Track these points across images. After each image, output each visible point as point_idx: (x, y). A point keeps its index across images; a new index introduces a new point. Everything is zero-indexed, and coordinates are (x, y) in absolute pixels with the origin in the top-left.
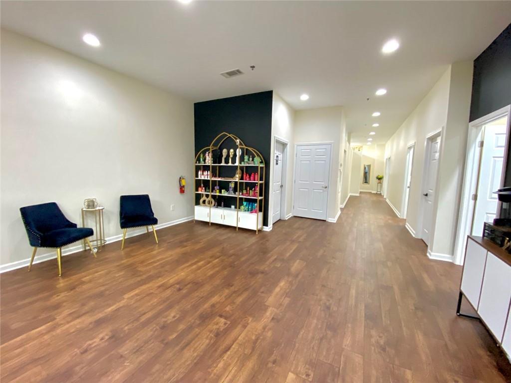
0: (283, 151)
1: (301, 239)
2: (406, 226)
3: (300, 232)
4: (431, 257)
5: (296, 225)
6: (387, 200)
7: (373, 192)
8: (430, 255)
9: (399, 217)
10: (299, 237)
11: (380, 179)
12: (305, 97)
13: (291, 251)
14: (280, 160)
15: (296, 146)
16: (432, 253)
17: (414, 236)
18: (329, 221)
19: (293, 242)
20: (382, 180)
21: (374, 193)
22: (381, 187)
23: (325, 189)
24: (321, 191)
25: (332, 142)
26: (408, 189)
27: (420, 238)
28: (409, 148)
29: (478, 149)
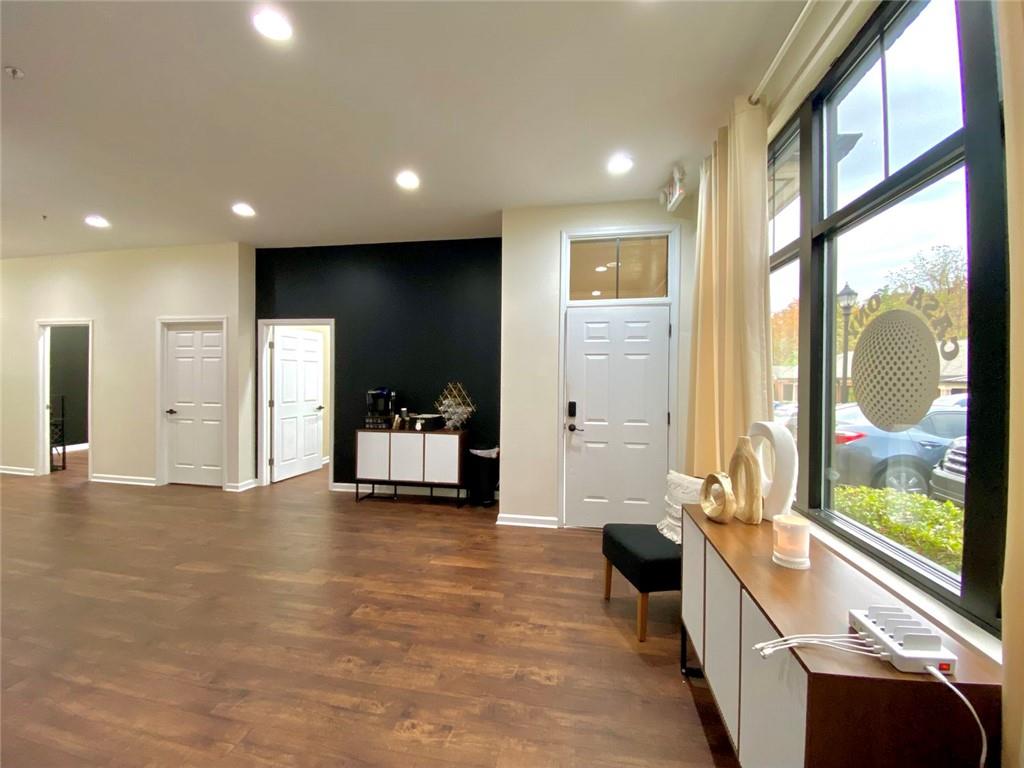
2: (92, 479)
4: (239, 491)
9: (32, 475)
17: (153, 484)
26: (47, 412)
27: (166, 483)
28: (44, 326)
29: (269, 350)
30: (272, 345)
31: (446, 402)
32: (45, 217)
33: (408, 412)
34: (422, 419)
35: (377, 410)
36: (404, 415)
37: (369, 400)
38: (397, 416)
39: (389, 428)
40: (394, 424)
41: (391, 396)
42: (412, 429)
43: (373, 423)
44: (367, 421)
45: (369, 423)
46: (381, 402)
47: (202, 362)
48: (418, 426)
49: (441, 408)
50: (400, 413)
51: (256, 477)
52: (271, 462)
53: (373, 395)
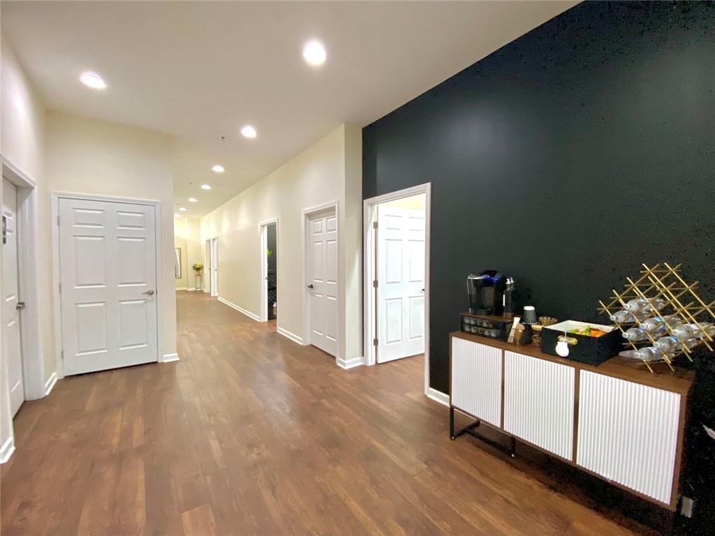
0: (18, 207)
1: (138, 438)
2: (278, 331)
3: (118, 421)
4: (346, 368)
5: (90, 404)
6: (220, 299)
7: (190, 289)
8: (344, 364)
9: (258, 321)
10: (126, 434)
11: (198, 269)
12: (93, 81)
13: (141, 497)
14: (11, 231)
15: (54, 198)
16: (346, 362)
17: (301, 344)
18: (165, 361)
19: (120, 459)
20: (201, 271)
21: (192, 291)
22: (201, 280)
23: (149, 298)
24: (142, 302)
25: (159, 201)
26: (266, 281)
27: (309, 344)
28: (263, 226)
29: (374, 230)
30: (376, 226)
31: (631, 306)
32: (223, 138)
33: (538, 314)
34: (570, 335)
35: (483, 308)
36: (531, 317)
37: (471, 290)
38: (517, 320)
39: (501, 338)
40: (512, 333)
41: (505, 286)
42: (547, 351)
43: (476, 325)
44: (467, 321)
45: (470, 325)
46: (489, 292)
47: (327, 244)
48: (562, 348)
49: (619, 317)
50: (521, 313)
51: (363, 355)
52: (376, 342)
53: (475, 281)
